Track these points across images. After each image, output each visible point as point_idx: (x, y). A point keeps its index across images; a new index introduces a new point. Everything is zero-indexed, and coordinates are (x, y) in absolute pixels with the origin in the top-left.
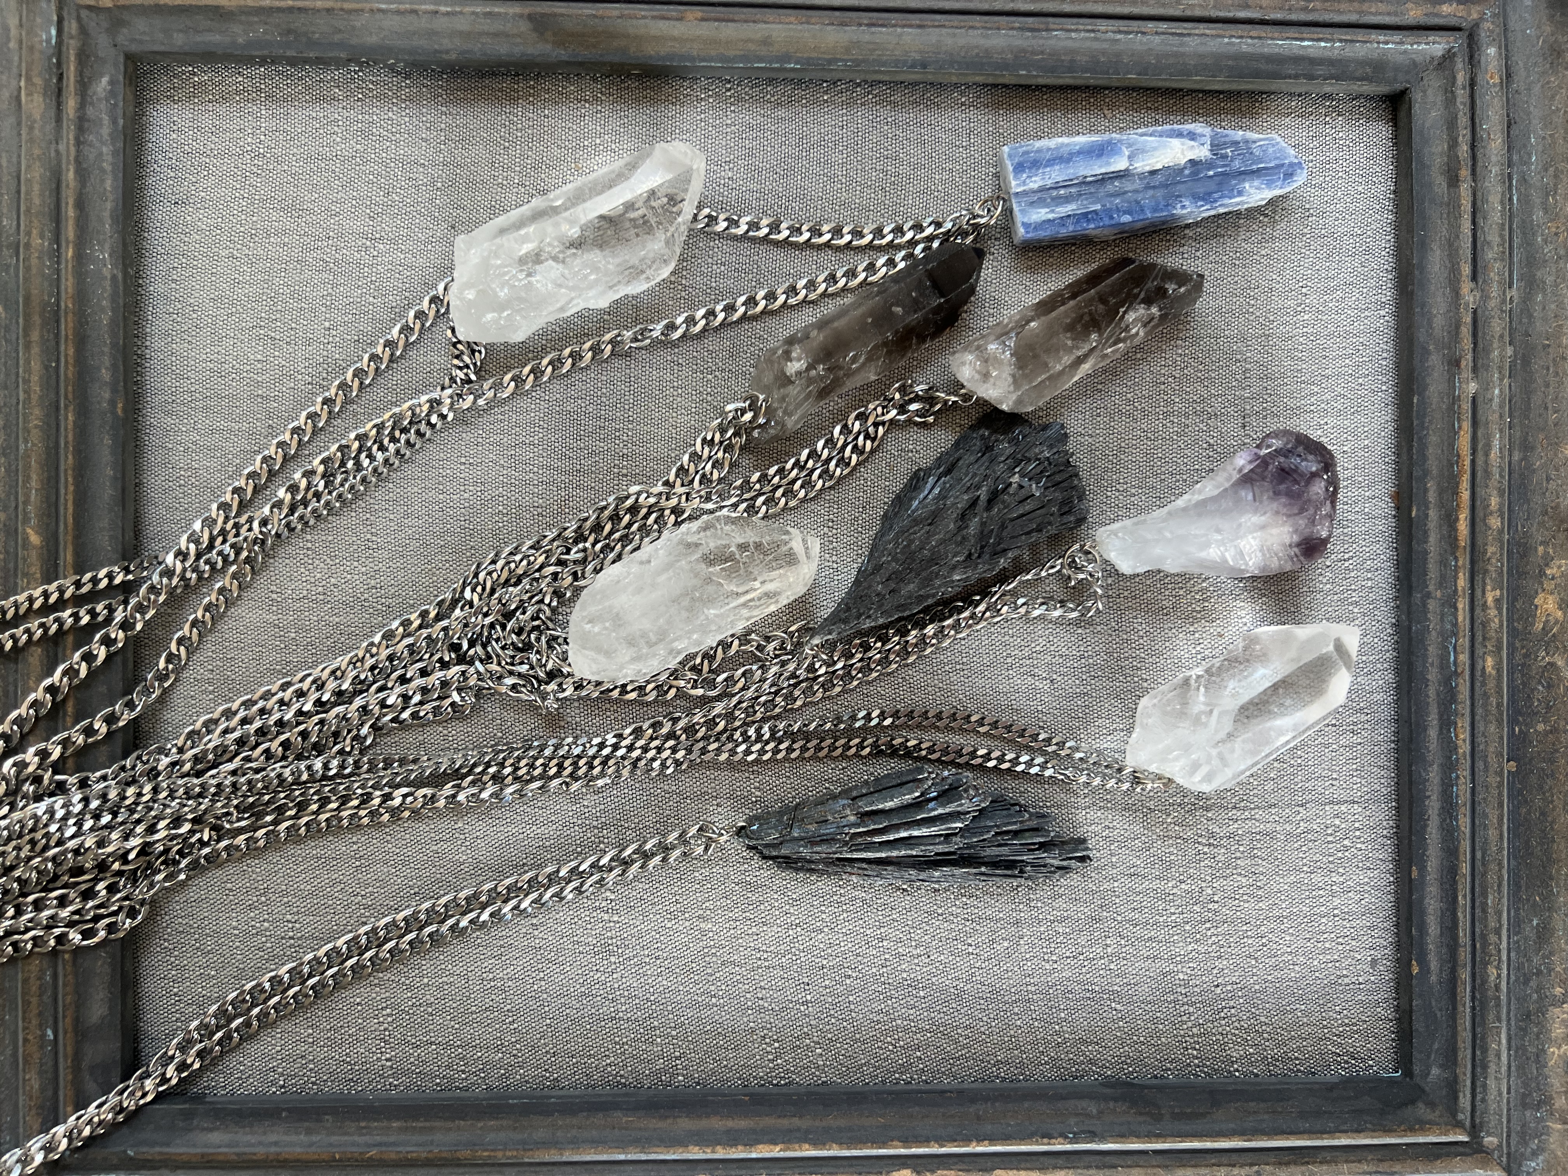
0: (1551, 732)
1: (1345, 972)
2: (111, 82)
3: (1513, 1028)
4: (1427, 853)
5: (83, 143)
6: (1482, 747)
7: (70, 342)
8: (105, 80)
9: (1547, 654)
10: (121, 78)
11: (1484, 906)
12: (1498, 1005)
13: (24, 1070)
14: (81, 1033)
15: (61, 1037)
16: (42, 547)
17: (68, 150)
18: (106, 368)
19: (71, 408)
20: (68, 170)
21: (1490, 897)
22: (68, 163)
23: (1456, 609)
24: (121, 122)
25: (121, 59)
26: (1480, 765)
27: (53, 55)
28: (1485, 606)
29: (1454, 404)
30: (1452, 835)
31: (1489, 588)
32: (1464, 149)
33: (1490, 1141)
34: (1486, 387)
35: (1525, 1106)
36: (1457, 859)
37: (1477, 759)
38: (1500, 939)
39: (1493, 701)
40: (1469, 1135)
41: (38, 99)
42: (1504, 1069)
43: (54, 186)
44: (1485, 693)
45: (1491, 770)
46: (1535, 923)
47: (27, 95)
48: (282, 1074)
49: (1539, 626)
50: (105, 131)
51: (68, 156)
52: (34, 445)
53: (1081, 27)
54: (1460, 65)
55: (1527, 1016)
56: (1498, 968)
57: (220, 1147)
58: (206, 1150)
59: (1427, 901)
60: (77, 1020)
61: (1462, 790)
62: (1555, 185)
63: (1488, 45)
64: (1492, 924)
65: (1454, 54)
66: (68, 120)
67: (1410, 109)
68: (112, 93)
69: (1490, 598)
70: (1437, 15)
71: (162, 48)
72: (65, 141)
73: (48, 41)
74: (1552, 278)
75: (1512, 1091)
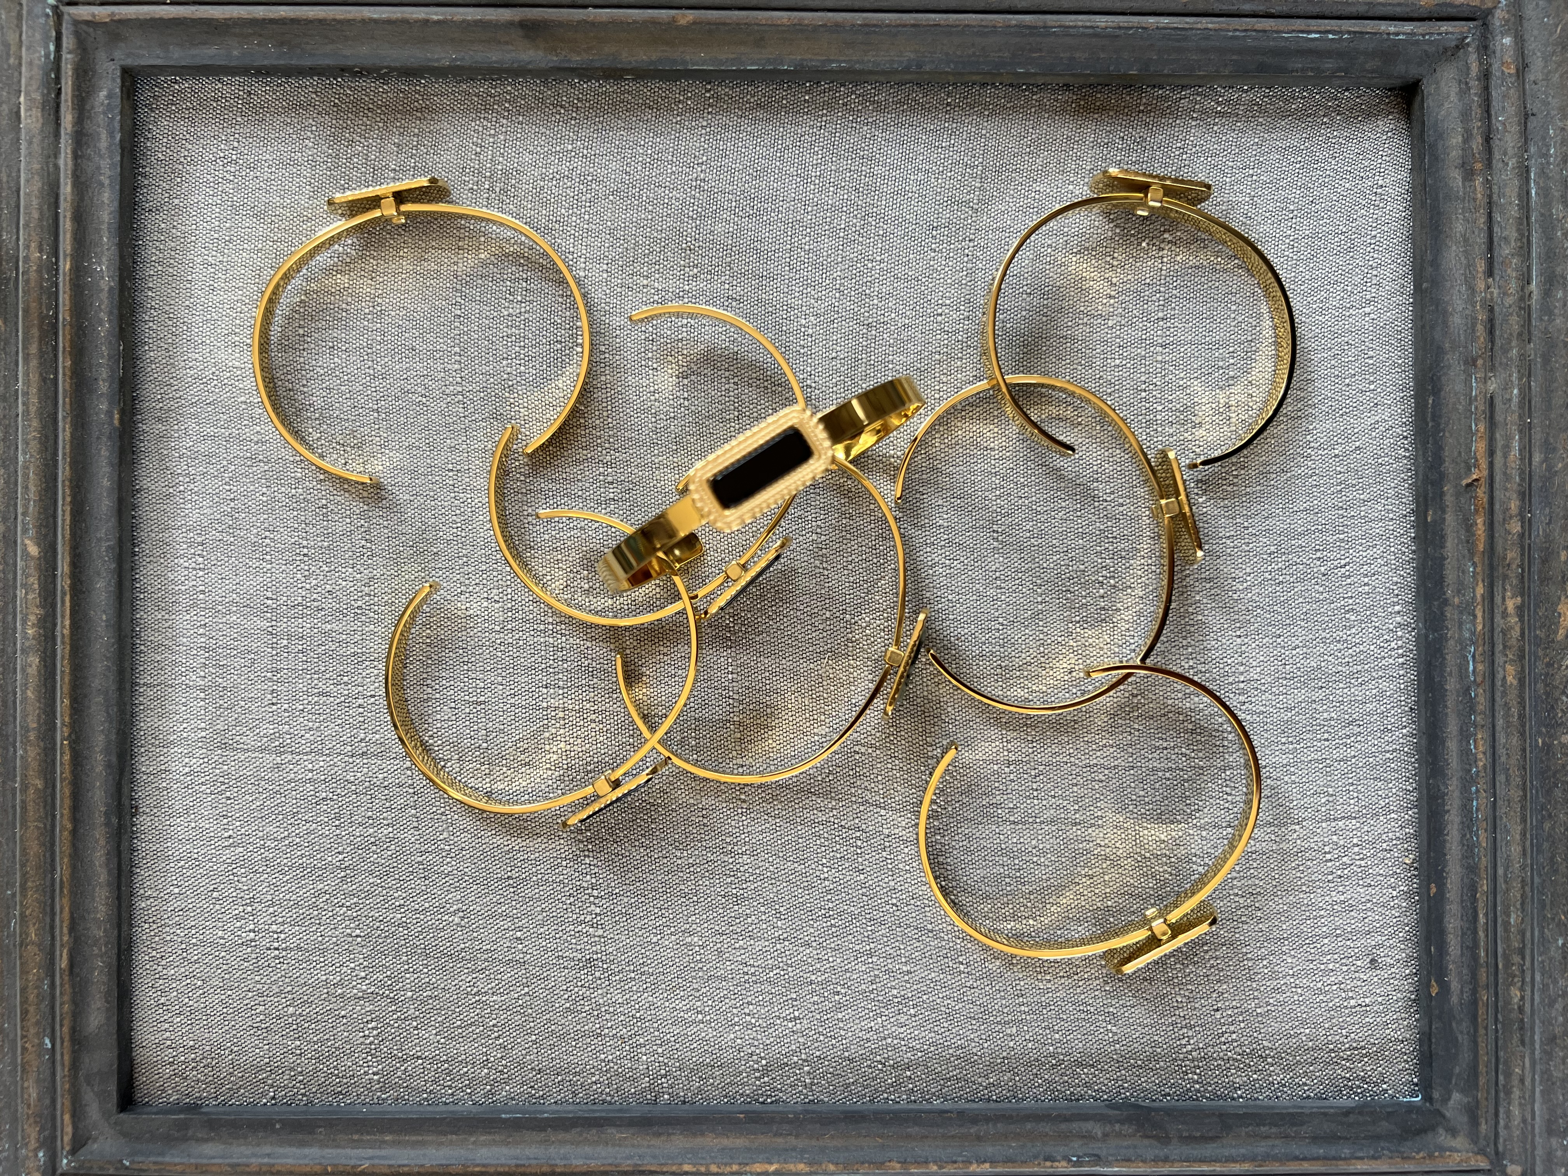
1: (1350, 994)
2: (109, 96)
3: (1538, 1053)
4: (1447, 869)
5: (81, 157)
6: (1503, 759)
7: (67, 353)
8: (103, 94)
10: (118, 91)
11: (1506, 924)
12: (1522, 1028)
13: (22, 1079)
14: (78, 1042)
15: (58, 1046)
16: (39, 559)
17: (66, 165)
18: (104, 381)
19: (68, 420)
20: (66, 184)
21: (1513, 916)
22: (66, 178)
23: (1475, 616)
24: (118, 136)
25: (118, 72)
26: (1500, 778)
27: (52, 70)
28: (1505, 615)
29: (1470, 404)
30: (1472, 851)
31: (1509, 594)
32: (1477, 142)
33: (1514, 1168)
34: (1505, 387)
35: (1550, 1133)
36: (1477, 874)
37: (1498, 772)
38: (1523, 958)
39: (1514, 710)
40: (1491, 1163)
41: (37, 114)
42: (1528, 1095)
43: (52, 200)
44: (1506, 704)
45: (1512, 783)
46: (1560, 942)
47: (26, 111)
48: (272, 1086)
49: (1561, 634)
50: (104, 144)
51: (66, 170)
52: (31, 456)
53: (1080, 24)
54: (1473, 56)
55: (1552, 1040)
56: (1521, 989)
57: (214, 1158)
58: (199, 1161)
59: (1447, 919)
60: (73, 1030)
61: (1482, 803)
63: (1503, 35)
64: (1516, 944)
65: (1467, 45)
66: (66, 134)
67: (1423, 101)
68: (109, 108)
69: (1510, 604)
70: (1450, 5)
71: (158, 63)
72: (63, 155)
73: (47, 55)
75: (1537, 1118)
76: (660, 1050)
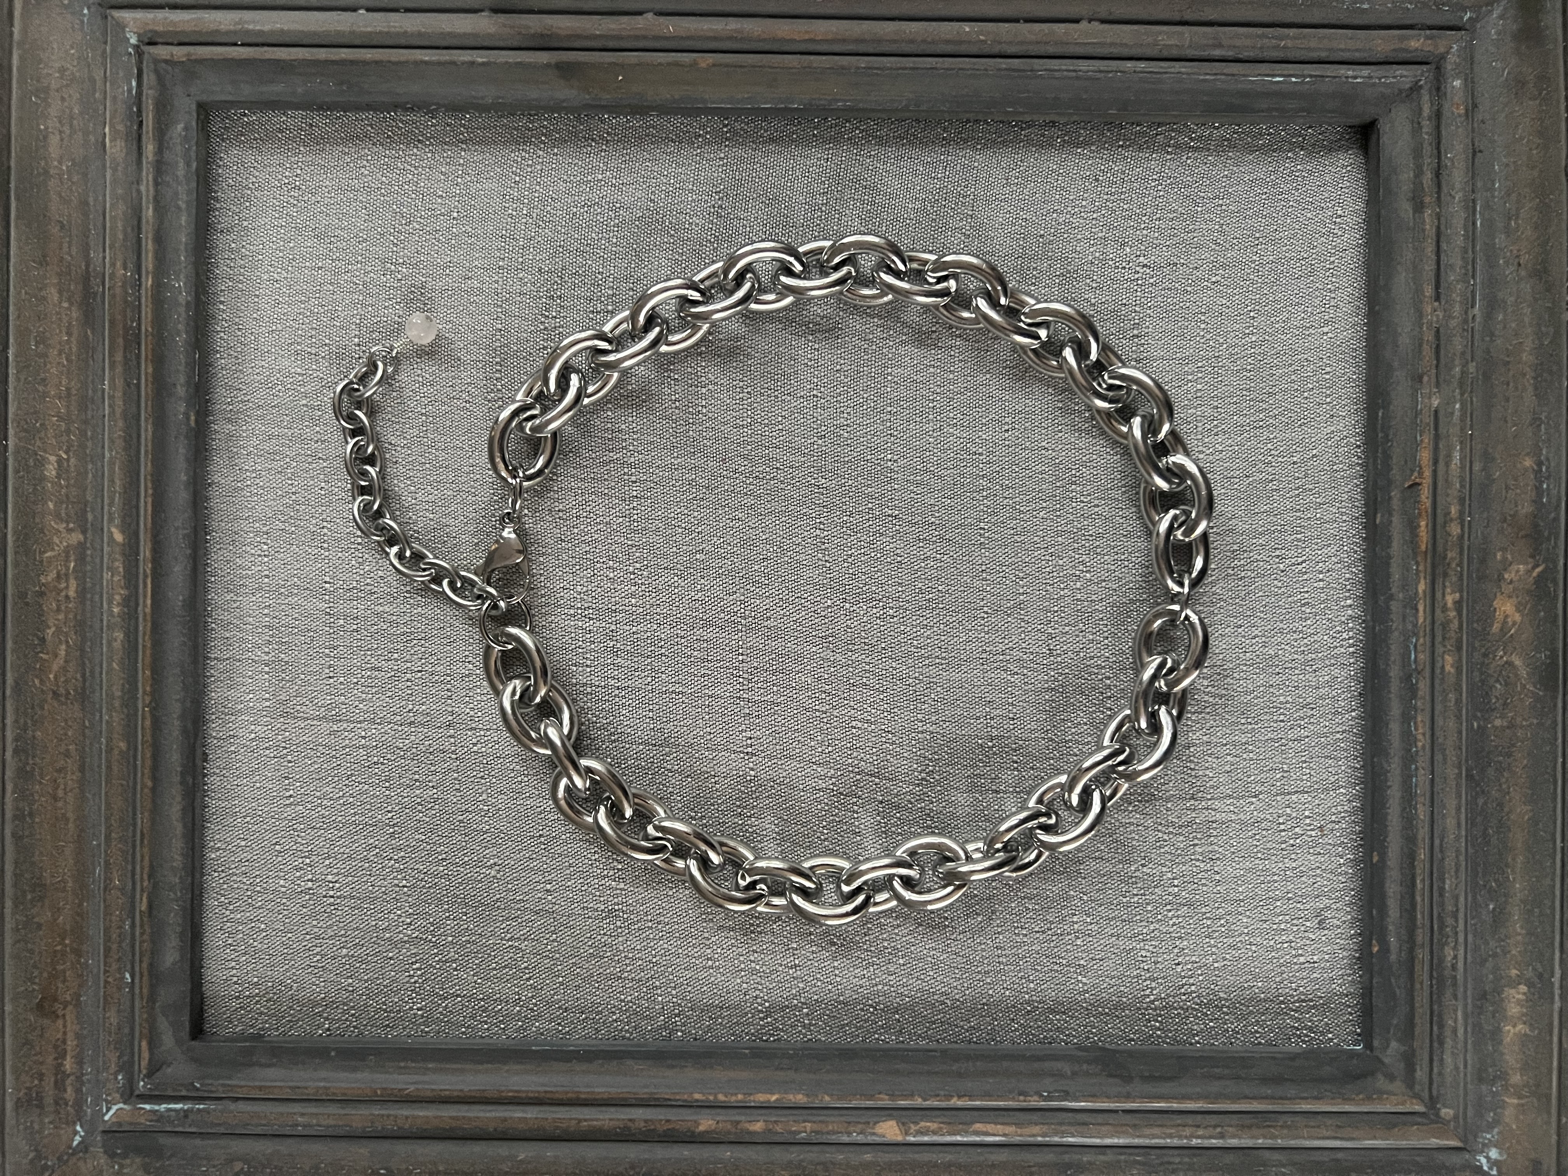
0: (1508, 727)
1: (1300, 952)
2: (186, 129)
3: (1470, 1007)
4: (1388, 840)
5: (161, 183)
6: (1440, 740)
7: (149, 361)
8: (180, 127)
9: (1505, 654)
10: (194, 123)
11: (1442, 890)
12: (1455, 984)
13: (104, 1009)
14: (155, 976)
15: (137, 981)
16: (124, 545)
17: (148, 191)
18: (182, 386)
19: (150, 421)
20: (148, 208)
21: (1448, 882)
22: (148, 202)
23: (1417, 610)
24: (194, 165)
25: (194, 107)
26: (1438, 757)
27: (134, 104)
28: (1445, 609)
29: (1416, 417)
30: (1411, 823)
31: (1448, 590)
32: (1428, 177)
33: (1446, 1112)
34: (1449, 402)
35: (1481, 1080)
36: (1415, 845)
37: (1436, 752)
38: (1457, 921)
39: (1452, 696)
40: (1426, 1107)
41: (120, 143)
42: (1460, 1045)
43: (136, 222)
44: (1445, 690)
45: (1449, 762)
46: (1491, 907)
47: (111, 141)
48: (327, 1019)
49: (1496, 628)
50: (181, 172)
51: (148, 196)
52: (117, 453)
53: (1064, 67)
54: (1426, 98)
55: (1484, 996)
56: (1455, 948)
57: (276, 1080)
59: (1387, 885)
60: (151, 966)
61: (1421, 780)
62: (1518, 209)
63: (1454, 78)
64: (1450, 908)
65: (1421, 87)
66: (147, 163)
67: (1378, 139)
68: (186, 139)
69: (1450, 600)
70: (1406, 50)
71: (230, 98)
72: (145, 182)
73: (130, 91)
74: (1512, 299)
75: (1469, 1067)
76: (674, 992)
